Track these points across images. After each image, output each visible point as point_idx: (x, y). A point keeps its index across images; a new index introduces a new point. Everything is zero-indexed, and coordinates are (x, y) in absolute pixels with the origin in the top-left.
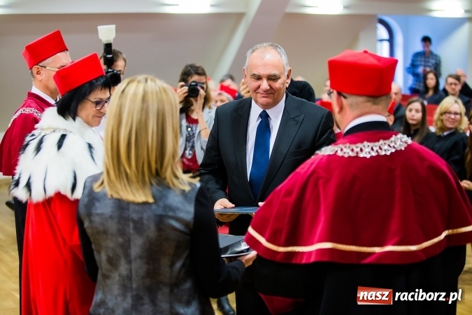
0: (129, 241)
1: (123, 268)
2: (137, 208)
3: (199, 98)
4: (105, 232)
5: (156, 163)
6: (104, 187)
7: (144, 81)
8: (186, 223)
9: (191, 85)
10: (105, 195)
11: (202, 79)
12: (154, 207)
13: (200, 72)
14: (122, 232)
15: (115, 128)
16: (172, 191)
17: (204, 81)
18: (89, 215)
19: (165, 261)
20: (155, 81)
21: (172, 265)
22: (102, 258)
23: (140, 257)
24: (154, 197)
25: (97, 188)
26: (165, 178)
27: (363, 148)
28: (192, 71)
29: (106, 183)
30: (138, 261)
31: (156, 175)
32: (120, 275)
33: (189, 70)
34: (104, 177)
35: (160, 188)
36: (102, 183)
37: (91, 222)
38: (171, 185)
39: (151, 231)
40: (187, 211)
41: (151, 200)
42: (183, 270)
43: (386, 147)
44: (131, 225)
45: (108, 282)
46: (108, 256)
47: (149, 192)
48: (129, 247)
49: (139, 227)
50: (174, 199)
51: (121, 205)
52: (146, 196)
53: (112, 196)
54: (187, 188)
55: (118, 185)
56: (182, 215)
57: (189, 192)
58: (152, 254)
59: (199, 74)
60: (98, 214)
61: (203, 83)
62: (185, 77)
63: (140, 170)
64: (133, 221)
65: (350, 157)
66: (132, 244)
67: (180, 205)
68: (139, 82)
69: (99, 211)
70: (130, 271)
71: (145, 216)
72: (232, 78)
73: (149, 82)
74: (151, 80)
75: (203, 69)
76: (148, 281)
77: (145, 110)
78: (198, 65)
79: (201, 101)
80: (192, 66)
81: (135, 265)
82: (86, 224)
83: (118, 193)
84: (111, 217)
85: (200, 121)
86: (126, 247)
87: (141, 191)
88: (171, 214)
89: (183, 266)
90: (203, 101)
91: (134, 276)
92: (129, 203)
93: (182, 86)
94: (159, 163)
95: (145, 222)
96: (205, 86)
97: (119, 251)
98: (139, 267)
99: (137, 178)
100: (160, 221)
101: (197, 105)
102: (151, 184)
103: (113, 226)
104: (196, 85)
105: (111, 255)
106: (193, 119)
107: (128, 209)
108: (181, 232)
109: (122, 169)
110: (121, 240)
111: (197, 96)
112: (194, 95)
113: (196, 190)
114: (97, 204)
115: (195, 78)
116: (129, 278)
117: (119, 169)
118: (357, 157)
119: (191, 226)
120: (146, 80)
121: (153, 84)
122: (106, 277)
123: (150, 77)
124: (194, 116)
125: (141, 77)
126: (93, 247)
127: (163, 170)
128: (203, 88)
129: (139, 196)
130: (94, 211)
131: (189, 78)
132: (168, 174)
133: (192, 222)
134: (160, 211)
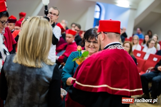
0: (24, 84)
1: (19, 95)
8: (49, 79)
14: (21, 80)
18: (8, 71)
19: (38, 94)
21: (41, 95)
23: (28, 91)
30: (27, 93)
32: (17, 97)
37: (8, 74)
39: (34, 81)
40: (50, 73)
43: (120, 47)
44: (26, 77)
45: (12, 100)
49: (29, 78)
50: (45, 69)
51: (23, 68)
58: (33, 90)
60: (12, 71)
63: (33, 53)
64: (27, 76)
67: (47, 71)
70: (22, 96)
71: (32, 74)
84: (18, 73)
86: (22, 86)
88: (43, 74)
89: (46, 97)
95: (32, 77)
97: (19, 88)
98: (26, 95)
100: (38, 77)
105: (15, 89)
107: (25, 71)
108: (46, 82)
110: (20, 83)
114: (12, 67)
122: (11, 98)
130: (10, 70)
133: (51, 78)
134: (39, 73)
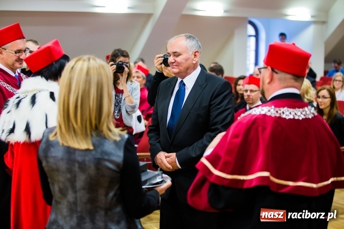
0: (75, 177)
1: (70, 196)
2: (81, 153)
3: (124, 74)
4: (58, 170)
5: (96, 119)
6: (57, 137)
7: (87, 60)
8: (117, 165)
9: (118, 64)
10: (58, 143)
11: (126, 60)
12: (93, 152)
13: (125, 54)
14: (70, 171)
15: (67, 94)
16: (107, 141)
17: (128, 61)
18: (46, 157)
19: (102, 192)
20: (95, 60)
21: (107, 194)
22: (55, 189)
23: (83, 189)
24: (94, 145)
25: (51, 138)
26: (102, 131)
27: (284, 112)
28: (119, 54)
29: (58, 134)
30: (82, 191)
31: (95, 129)
32: (68, 202)
33: (117, 53)
34: (57, 130)
35: (98, 139)
36: (56, 134)
37: (47, 162)
38: (107, 136)
39: (92, 170)
40: (118, 156)
41: (91, 148)
42: (115, 198)
44: (77, 165)
45: (60, 206)
46: (59, 187)
47: (90, 142)
48: (75, 181)
49: (83, 166)
50: (109, 147)
51: (70, 151)
52: (88, 144)
53: (63, 144)
54: (118, 139)
55: (67, 136)
56: (114, 158)
57: (120, 141)
58: (92, 186)
59: (124, 56)
60: (53, 157)
61: (127, 63)
62: (114, 58)
64: (78, 162)
65: (275, 117)
66: (77, 179)
67: (113, 151)
68: (84, 60)
69: (53, 155)
70: (76, 198)
71: (87, 159)
72: (143, 61)
73: (92, 61)
74: (93, 59)
75: (127, 53)
76: (89, 206)
77: (88, 82)
78: (123, 49)
79: (125, 76)
80: (119, 50)
81: (79, 194)
82: (44, 164)
83: (67, 142)
84: (62, 159)
85: (124, 91)
86: (72, 181)
87: (84, 141)
88: (106, 157)
89: (115, 195)
90: (127, 75)
91: (79, 203)
92: (75, 150)
93: (112, 65)
94: (97, 120)
95: (87, 163)
96: (128, 65)
97: (68, 184)
98: (82, 196)
99: (82, 131)
100: (98, 162)
101: (123, 79)
102: (92, 135)
103: (63, 166)
104: (123, 64)
105: (61, 187)
106: (120, 90)
107: (74, 154)
108: (114, 171)
109: (71, 125)
110: (69, 176)
111: (123, 72)
112: (121, 71)
113: (125, 140)
114: (52, 149)
115: (122, 59)
116: (75, 203)
117: (69, 125)
118: (280, 118)
119: (121, 166)
120: (89, 59)
121: (94, 62)
122: (58, 203)
123: (92, 57)
124: (120, 87)
125: (86, 57)
126: (49, 180)
127: (101, 125)
128: (127, 66)
129: (82, 144)
130: (49, 155)
131: (117, 59)
132: (105, 128)
133: (122, 163)
134: (98, 156)
